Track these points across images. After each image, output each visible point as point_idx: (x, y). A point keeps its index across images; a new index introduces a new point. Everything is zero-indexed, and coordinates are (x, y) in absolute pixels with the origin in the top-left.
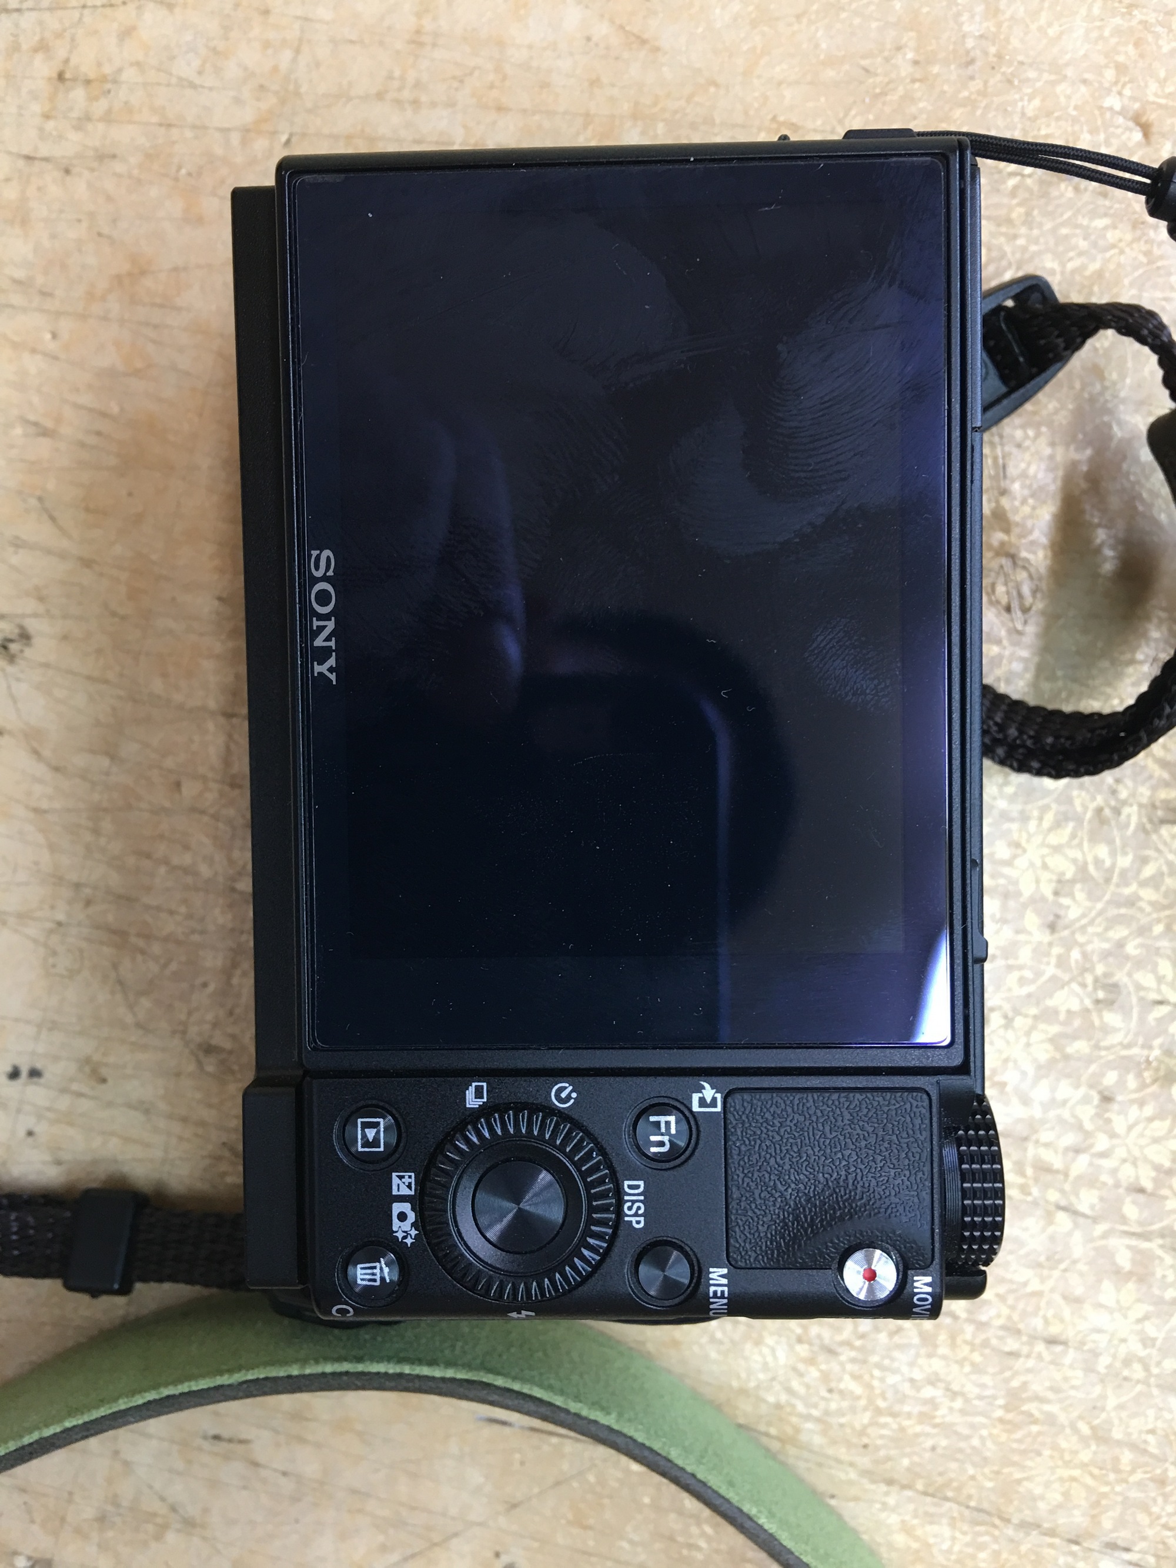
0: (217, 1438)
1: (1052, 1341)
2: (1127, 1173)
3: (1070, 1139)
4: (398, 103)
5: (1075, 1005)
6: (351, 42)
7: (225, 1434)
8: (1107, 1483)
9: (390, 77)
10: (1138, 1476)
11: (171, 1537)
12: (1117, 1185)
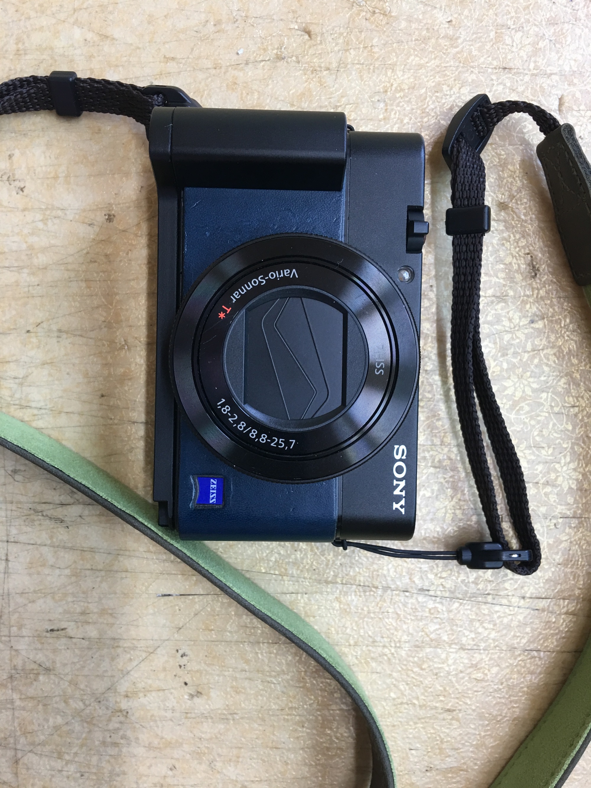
11: (41, 678)
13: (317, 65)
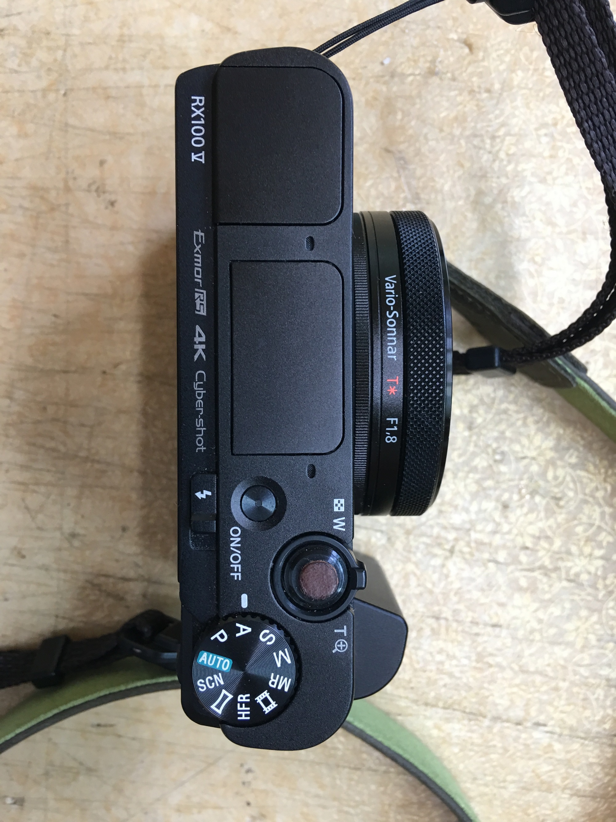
0: (99, 725)
1: (494, 626)
2: (519, 541)
3: (490, 527)
4: (116, 70)
5: (485, 464)
6: (89, 43)
7: (102, 722)
8: (530, 693)
9: (110, 58)
10: (544, 688)
11: (81, 778)
12: (515, 547)
13: (476, 84)
